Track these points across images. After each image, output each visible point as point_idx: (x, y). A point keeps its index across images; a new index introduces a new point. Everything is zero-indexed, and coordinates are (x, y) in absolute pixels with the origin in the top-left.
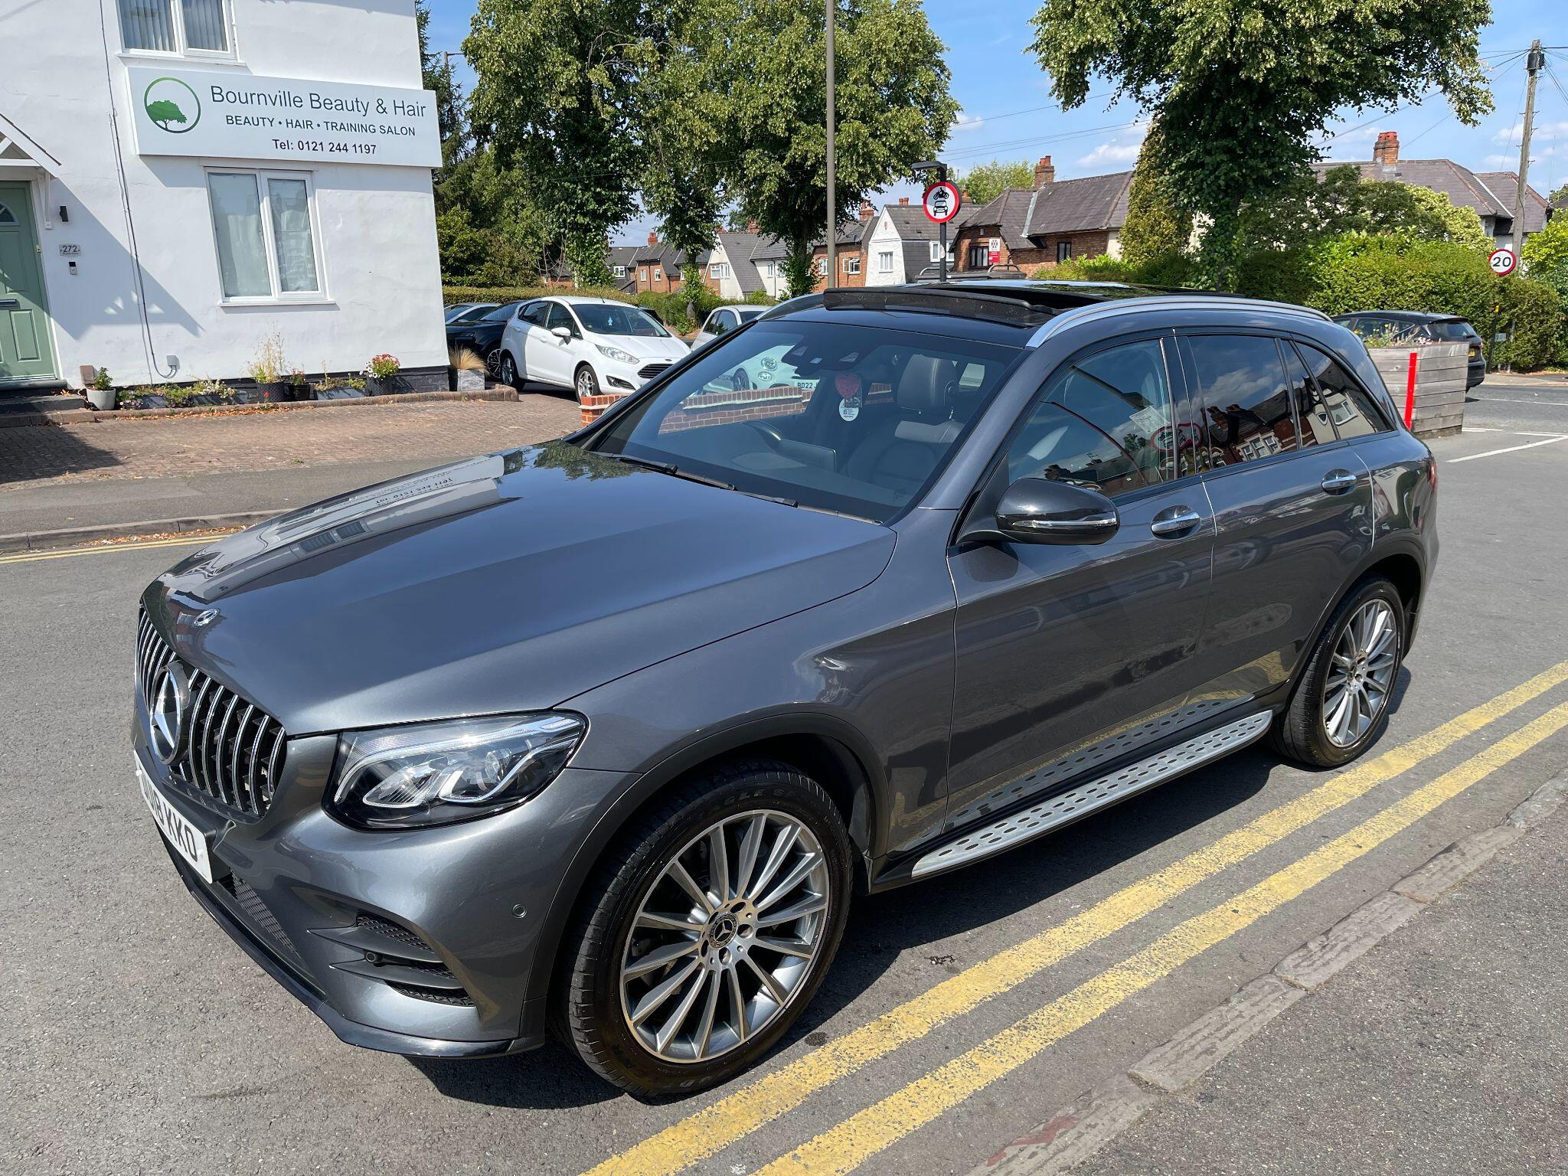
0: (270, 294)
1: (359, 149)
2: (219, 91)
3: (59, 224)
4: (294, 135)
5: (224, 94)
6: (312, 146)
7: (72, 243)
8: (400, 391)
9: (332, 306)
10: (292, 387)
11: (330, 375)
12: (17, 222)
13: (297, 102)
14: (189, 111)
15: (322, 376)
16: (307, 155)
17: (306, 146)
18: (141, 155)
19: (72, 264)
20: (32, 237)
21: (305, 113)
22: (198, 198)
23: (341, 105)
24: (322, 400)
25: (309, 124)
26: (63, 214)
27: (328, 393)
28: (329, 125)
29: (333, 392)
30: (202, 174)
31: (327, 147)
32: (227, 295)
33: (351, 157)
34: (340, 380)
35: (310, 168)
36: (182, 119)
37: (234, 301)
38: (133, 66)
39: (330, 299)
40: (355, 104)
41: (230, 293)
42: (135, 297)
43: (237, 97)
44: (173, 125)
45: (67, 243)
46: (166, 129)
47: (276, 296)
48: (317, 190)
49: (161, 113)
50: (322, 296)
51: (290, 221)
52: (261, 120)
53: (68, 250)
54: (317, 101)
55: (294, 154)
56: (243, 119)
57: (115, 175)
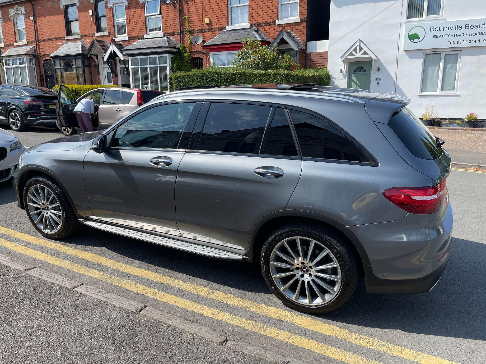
0: (437, 92)
1: (481, 41)
2: (433, 28)
3: (377, 72)
4: (456, 39)
5: (434, 29)
6: (462, 42)
7: (379, 77)
8: (479, 127)
9: (459, 96)
10: (434, 122)
11: (449, 119)
12: (367, 72)
13: (460, 28)
14: (421, 36)
15: (447, 119)
16: (460, 45)
17: (460, 42)
18: (405, 51)
19: (378, 83)
20: (370, 76)
21: (463, 31)
22: (419, 62)
23: (477, 26)
24: (444, 127)
25: (463, 35)
26: (379, 69)
27: (446, 125)
28: (471, 34)
29: (448, 125)
30: (422, 55)
31: (468, 42)
32: (422, 92)
33: (477, 44)
34: (453, 121)
35: (461, 49)
36: (419, 38)
37: (424, 94)
38: (408, 24)
39: (458, 93)
40: (483, 25)
41: (423, 91)
42: (393, 92)
43: (439, 29)
44: (416, 40)
45: (377, 77)
46: (413, 42)
47: (439, 92)
48: (462, 56)
49: (413, 37)
50: (456, 92)
51: (450, 67)
52: (445, 36)
53: (378, 79)
54: (468, 26)
55: (455, 45)
56: (439, 36)
57: (395, 57)
